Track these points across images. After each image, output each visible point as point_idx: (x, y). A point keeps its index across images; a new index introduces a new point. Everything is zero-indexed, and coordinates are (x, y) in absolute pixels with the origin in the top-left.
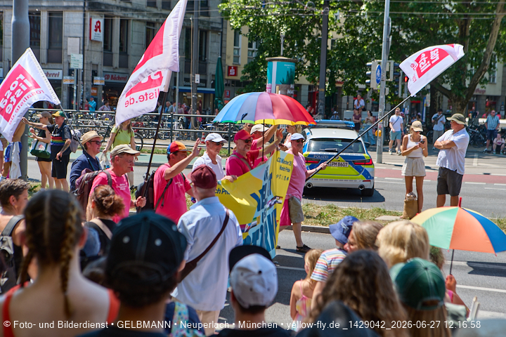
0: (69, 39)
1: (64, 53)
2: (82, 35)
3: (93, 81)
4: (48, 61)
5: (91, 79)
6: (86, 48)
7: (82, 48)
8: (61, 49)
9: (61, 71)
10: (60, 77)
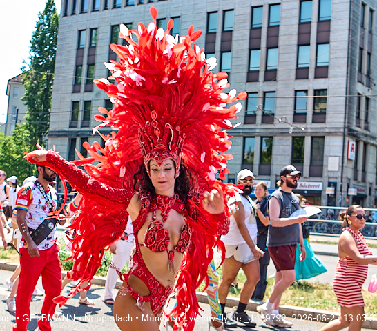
0: (330, 158)
1: (325, 169)
2: (341, 155)
3: (347, 192)
4: (310, 175)
5: (346, 190)
6: (345, 165)
7: (341, 165)
8: (322, 166)
9: (321, 184)
10: (320, 189)
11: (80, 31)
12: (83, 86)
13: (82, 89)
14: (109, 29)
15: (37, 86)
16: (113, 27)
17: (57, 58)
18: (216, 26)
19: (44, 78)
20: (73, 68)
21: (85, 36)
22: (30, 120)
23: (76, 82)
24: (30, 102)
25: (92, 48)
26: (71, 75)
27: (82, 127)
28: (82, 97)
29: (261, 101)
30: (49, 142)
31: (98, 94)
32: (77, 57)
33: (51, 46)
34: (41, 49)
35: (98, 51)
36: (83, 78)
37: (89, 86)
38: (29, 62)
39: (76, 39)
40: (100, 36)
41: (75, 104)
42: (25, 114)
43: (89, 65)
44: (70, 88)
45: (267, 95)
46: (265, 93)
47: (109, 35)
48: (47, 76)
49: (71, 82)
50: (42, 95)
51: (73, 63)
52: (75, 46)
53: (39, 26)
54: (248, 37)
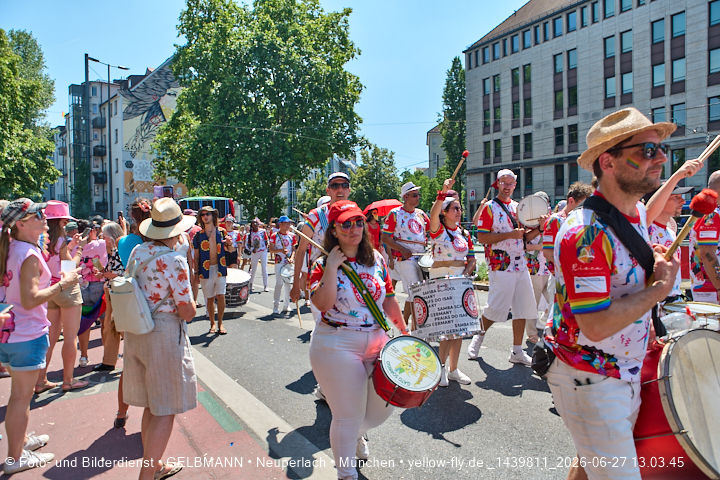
11: (484, 80)
12: (492, 127)
13: (492, 131)
14: (509, 73)
15: (452, 133)
16: (513, 71)
17: (467, 106)
18: (614, 49)
19: (457, 125)
20: (481, 113)
21: (489, 84)
22: (449, 163)
23: (486, 125)
24: (448, 147)
25: (497, 93)
26: (481, 120)
27: (494, 163)
28: (492, 137)
29: (668, 115)
30: (468, 179)
31: (506, 133)
32: (484, 103)
33: (460, 98)
34: (452, 101)
35: (502, 94)
36: (491, 120)
37: (497, 126)
38: (443, 114)
39: (481, 87)
40: (502, 81)
41: (486, 144)
42: (445, 158)
43: (495, 108)
44: (481, 131)
45: (675, 108)
46: (672, 106)
47: (510, 78)
48: (460, 123)
49: (481, 126)
50: (457, 141)
51: (481, 108)
52: (481, 94)
53: (448, 83)
54: (649, 54)
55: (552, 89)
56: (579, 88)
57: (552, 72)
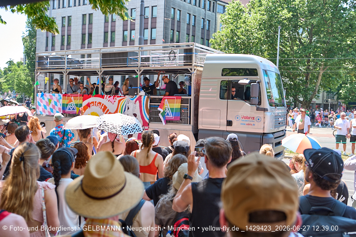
12: (51, 47)
14: (61, 19)
16: (68, 17)
23: (47, 46)
36: (50, 43)
40: (57, 22)
43: (53, 37)
44: (44, 49)
47: (61, 22)
49: (44, 46)
55: (81, 33)
56: (93, 35)
57: (81, 23)
